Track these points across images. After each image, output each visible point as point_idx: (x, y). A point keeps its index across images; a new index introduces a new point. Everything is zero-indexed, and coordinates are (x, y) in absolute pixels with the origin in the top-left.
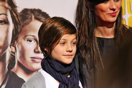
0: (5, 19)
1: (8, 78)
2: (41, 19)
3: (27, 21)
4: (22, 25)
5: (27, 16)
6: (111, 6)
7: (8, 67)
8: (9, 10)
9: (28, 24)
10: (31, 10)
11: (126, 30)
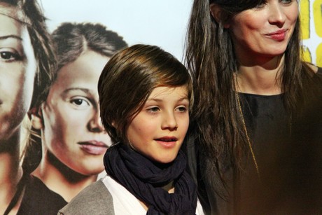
0: (16, 48)
1: (23, 193)
2: (105, 49)
3: (71, 52)
4: (58, 63)
5: (71, 41)
6: (272, 16)
7: (24, 166)
8: (26, 27)
9: (72, 60)
10: (80, 26)
11: (312, 76)
